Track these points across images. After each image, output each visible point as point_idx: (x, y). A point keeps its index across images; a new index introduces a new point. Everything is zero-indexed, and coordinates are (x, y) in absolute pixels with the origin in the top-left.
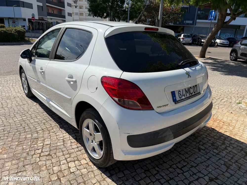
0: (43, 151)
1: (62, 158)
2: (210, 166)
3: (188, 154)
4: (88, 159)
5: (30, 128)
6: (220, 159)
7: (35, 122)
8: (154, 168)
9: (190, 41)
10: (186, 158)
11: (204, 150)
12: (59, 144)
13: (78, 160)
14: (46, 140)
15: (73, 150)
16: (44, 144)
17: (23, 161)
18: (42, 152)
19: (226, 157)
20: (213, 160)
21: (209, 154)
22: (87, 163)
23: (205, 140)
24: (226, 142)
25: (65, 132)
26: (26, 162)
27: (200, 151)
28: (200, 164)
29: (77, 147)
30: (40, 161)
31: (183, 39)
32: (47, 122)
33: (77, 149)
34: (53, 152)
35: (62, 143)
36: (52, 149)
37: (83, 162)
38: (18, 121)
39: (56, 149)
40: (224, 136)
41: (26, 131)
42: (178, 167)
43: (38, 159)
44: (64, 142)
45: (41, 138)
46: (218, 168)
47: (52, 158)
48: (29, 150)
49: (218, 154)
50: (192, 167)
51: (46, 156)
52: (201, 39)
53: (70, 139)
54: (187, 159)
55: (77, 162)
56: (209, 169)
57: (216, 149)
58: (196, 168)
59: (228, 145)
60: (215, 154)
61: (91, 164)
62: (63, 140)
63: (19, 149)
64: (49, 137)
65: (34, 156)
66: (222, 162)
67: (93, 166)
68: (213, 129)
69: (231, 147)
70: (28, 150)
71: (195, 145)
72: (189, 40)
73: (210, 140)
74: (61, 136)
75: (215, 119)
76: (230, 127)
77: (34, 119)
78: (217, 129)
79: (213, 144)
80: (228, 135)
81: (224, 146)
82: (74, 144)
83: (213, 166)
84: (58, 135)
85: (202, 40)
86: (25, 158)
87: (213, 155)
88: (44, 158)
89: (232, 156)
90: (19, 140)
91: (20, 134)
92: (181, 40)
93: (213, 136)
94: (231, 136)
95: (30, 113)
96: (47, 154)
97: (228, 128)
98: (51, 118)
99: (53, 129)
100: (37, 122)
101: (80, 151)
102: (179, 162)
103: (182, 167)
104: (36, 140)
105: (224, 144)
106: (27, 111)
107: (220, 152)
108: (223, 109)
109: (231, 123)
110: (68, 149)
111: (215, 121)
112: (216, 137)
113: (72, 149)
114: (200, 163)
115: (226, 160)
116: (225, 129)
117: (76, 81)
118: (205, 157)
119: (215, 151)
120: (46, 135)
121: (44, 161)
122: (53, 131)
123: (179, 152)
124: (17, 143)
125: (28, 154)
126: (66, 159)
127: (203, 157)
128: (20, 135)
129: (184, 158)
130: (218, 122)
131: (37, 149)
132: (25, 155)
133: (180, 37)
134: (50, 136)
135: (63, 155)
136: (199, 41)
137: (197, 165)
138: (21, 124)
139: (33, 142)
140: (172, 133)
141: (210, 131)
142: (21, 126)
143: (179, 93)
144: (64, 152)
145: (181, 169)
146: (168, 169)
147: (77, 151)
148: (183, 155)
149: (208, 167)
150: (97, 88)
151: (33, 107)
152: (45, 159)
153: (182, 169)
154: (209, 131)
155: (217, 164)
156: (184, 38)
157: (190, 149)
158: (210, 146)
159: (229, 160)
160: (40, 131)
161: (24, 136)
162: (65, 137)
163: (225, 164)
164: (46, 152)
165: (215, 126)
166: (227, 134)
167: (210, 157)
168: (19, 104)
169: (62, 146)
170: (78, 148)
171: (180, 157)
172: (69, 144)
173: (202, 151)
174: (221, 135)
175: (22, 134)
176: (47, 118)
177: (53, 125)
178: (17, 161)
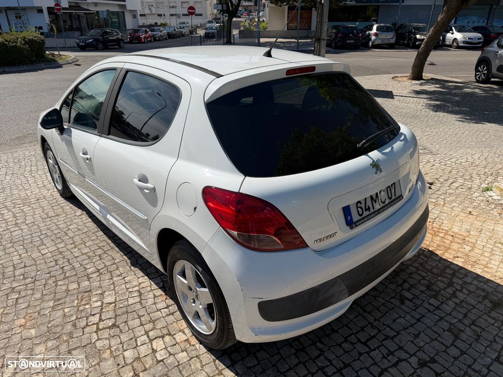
0: (103, 318)
1: (140, 331)
2: (422, 335)
3: (381, 310)
4: (187, 331)
5: (74, 268)
6: (441, 318)
7: (83, 254)
8: (314, 344)
9: (392, 38)
10: (375, 320)
11: (411, 301)
12: (131, 301)
13: (170, 334)
14: (106, 293)
15: (159, 313)
16: (102, 303)
17: (67, 341)
18: (101, 320)
19: (454, 314)
20: (429, 321)
21: (421, 310)
22: (187, 340)
23: (413, 278)
24: (455, 280)
25: (141, 274)
26: (74, 343)
27: (403, 303)
28: (403, 332)
29: (165, 306)
30: (98, 339)
31: (376, 35)
32: (105, 253)
33: (166, 310)
34: (122, 320)
35: (138, 300)
36: (119, 312)
37: (180, 337)
38: (49, 255)
39: (127, 312)
40: (452, 266)
41: (67, 275)
42: (359, 341)
43: (95, 336)
44: (140, 296)
45: (97, 290)
46: (436, 339)
47: (121, 331)
48: (77, 318)
49: (438, 308)
50: (387, 338)
51: (109, 328)
52: (415, 34)
53: (151, 290)
54: (377, 322)
55: (167, 338)
56: (418, 342)
57: (435, 297)
58: (395, 339)
59: (459, 287)
60: (432, 309)
61: (194, 341)
62: (139, 291)
63: (57, 315)
64: (112, 286)
65: (87, 330)
66: (445, 325)
67: (198, 346)
68: (432, 253)
69: (465, 291)
70: (74, 318)
71: (394, 290)
72: (390, 37)
73: (424, 278)
74: (135, 283)
75: (435, 229)
76: (465, 246)
77: (79, 247)
78: (439, 253)
79: (428, 287)
80: (460, 264)
81: (450, 290)
82: (160, 299)
83: (427, 335)
84: (130, 282)
85: (418, 36)
86: (71, 335)
87: (429, 311)
88: (105, 334)
89: (464, 311)
90: (55, 296)
91: (56, 282)
92: (373, 38)
93: (429, 268)
94: (466, 267)
95: (71, 235)
96: (110, 324)
97: (461, 250)
98: (112, 245)
99: (117, 269)
100: (86, 254)
101: (172, 314)
102: (362, 329)
103: (368, 340)
104: (87, 294)
105: (450, 284)
106: (65, 230)
107: (442, 303)
108: (454, 204)
109: (468, 236)
110: (149, 311)
111: (435, 234)
112: (435, 271)
113: (158, 310)
114: (403, 329)
115: (454, 321)
116: (454, 250)
117: (154, 189)
118: (412, 316)
119: (432, 301)
120: (106, 283)
121: (106, 339)
122: (118, 272)
123: (362, 308)
124: (51, 304)
125: (74, 325)
126: (147, 333)
127: (408, 317)
128: (56, 286)
129: (371, 319)
130: (442, 235)
131: (91, 315)
132: (69, 327)
133: (371, 32)
134: (113, 283)
135: (142, 325)
136: (410, 39)
137: (396, 334)
138: (56, 261)
139: (82, 300)
140: (345, 287)
141: (426, 256)
142: (56, 265)
143: (359, 205)
144: (143, 319)
145: (365, 344)
146: (340, 345)
147: (167, 315)
148: (370, 313)
149: (416, 336)
150: (195, 208)
151: (75, 221)
152: (107, 336)
153: (368, 343)
154: (422, 257)
155: (435, 329)
156: (378, 32)
157: (383, 299)
158: (422, 292)
159: (460, 321)
160: (94, 275)
161: (64, 288)
162: (142, 285)
163: (450, 330)
164: (108, 321)
165: (435, 245)
166: (459, 262)
167: (423, 316)
168: (47, 214)
169: (138, 306)
170: (167, 307)
171: (364, 317)
172: (151, 301)
173: (407, 302)
174: (448, 265)
175: (59, 283)
176: (104, 243)
177: (117, 261)
178: (55, 342)
